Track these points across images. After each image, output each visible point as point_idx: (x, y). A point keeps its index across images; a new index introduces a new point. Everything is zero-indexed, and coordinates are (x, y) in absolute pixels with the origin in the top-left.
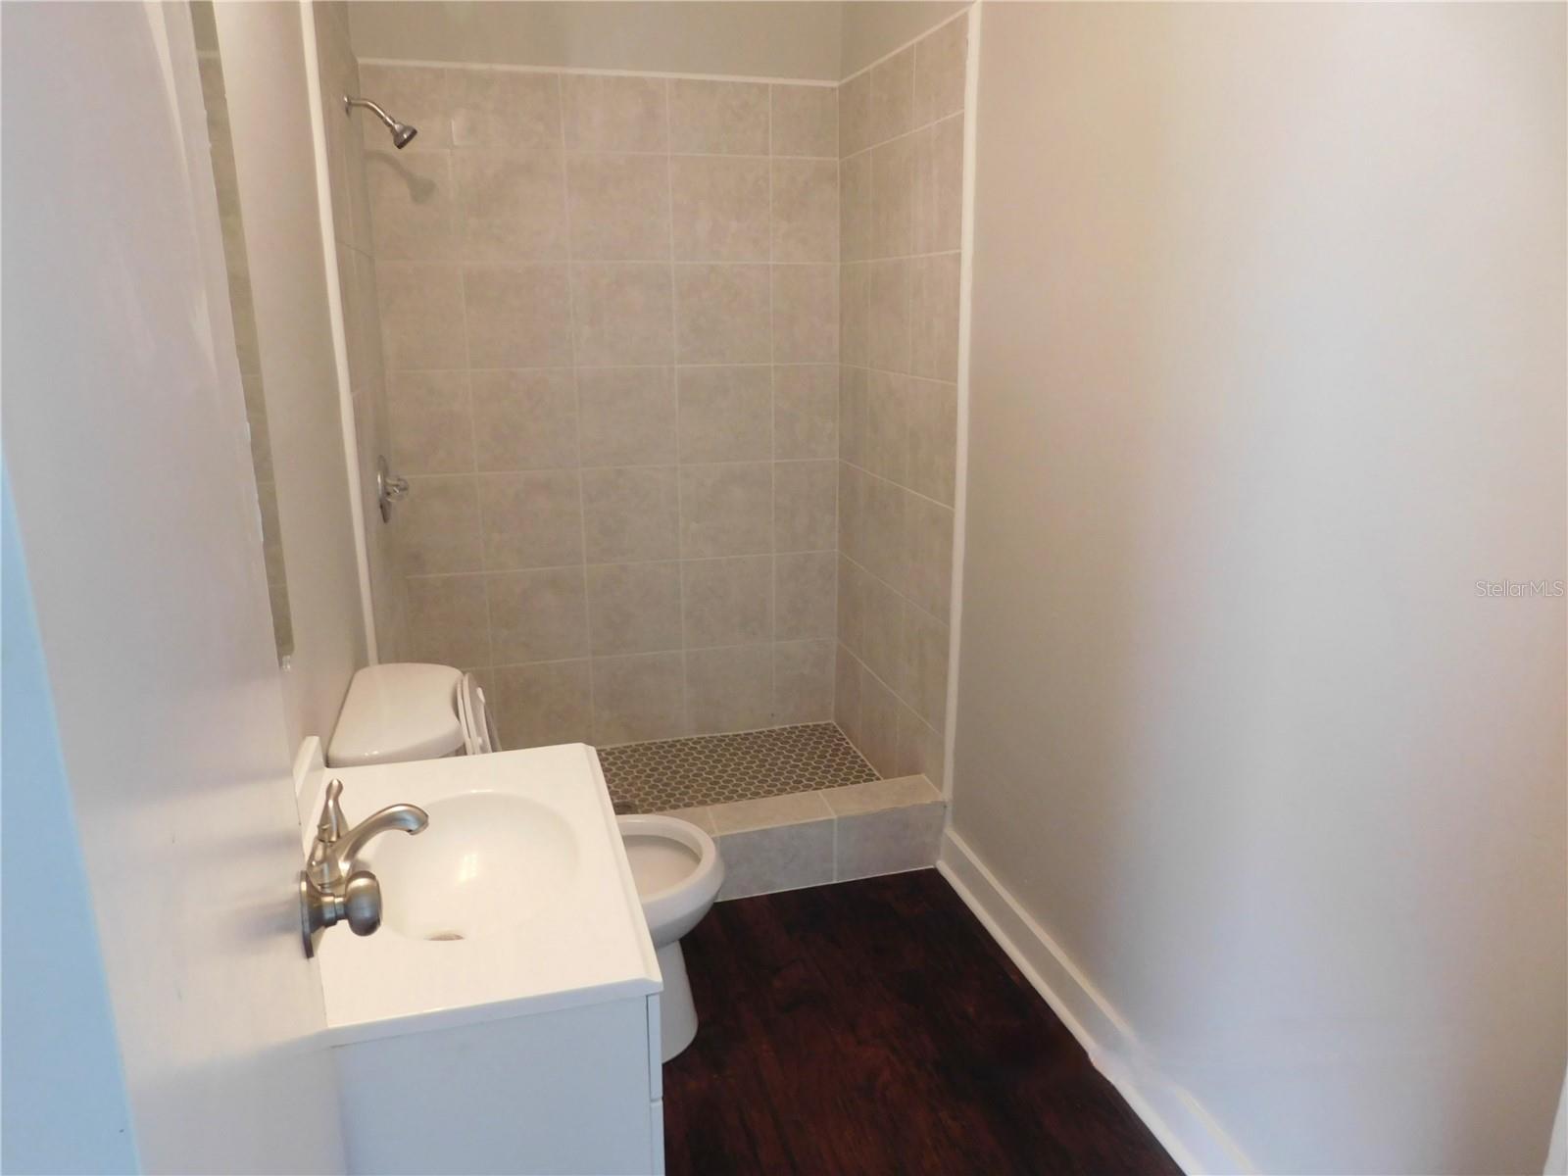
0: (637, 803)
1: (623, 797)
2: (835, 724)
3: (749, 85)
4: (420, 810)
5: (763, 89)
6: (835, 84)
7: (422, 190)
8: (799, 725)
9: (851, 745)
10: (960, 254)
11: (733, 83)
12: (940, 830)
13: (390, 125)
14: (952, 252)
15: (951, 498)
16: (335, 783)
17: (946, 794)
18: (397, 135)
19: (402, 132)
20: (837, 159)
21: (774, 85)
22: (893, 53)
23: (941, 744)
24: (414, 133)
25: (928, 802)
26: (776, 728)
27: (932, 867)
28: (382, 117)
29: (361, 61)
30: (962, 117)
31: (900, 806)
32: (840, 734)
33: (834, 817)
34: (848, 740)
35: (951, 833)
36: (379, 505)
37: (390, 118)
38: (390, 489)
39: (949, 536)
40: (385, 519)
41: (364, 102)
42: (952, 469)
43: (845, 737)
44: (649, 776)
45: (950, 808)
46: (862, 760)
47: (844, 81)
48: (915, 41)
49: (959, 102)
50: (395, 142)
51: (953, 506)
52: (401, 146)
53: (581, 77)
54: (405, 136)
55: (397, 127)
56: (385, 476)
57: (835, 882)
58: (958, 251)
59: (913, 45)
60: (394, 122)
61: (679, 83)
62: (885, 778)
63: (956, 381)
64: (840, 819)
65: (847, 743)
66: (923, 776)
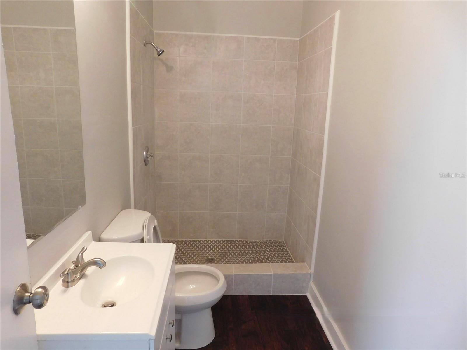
0: (216, 259)
1: (211, 256)
2: (284, 241)
3: (271, 39)
4: (104, 261)
5: (275, 40)
6: (298, 39)
7: (170, 69)
8: (272, 240)
9: (288, 249)
10: (328, 93)
11: (265, 38)
12: (309, 283)
13: (156, 49)
14: (326, 92)
15: (320, 173)
16: (85, 248)
17: (312, 271)
18: (158, 52)
19: (160, 51)
20: (297, 62)
21: (278, 39)
22: (314, 29)
23: (311, 254)
24: (163, 51)
25: (305, 273)
26: (265, 240)
27: (305, 294)
28: (154, 47)
29: (155, 31)
30: (331, 48)
31: (295, 273)
32: (285, 245)
33: (273, 273)
34: (287, 247)
35: (312, 284)
36: (144, 161)
37: (157, 47)
38: (148, 156)
39: (318, 186)
40: (146, 165)
41: (150, 43)
42: (321, 164)
43: (286, 246)
44: (221, 251)
45: (312, 276)
46: (290, 255)
47: (300, 38)
48: (320, 25)
49: (331, 44)
50: (158, 54)
51: (320, 176)
52: (159, 55)
53: (219, 36)
54: (161, 52)
55: (159, 50)
56: (147, 152)
57: (271, 295)
58: (327, 92)
59: (319, 26)
60: (158, 48)
61: (248, 38)
62: (296, 262)
63: (324, 135)
64: (274, 274)
65: (286, 248)
66: (306, 263)
